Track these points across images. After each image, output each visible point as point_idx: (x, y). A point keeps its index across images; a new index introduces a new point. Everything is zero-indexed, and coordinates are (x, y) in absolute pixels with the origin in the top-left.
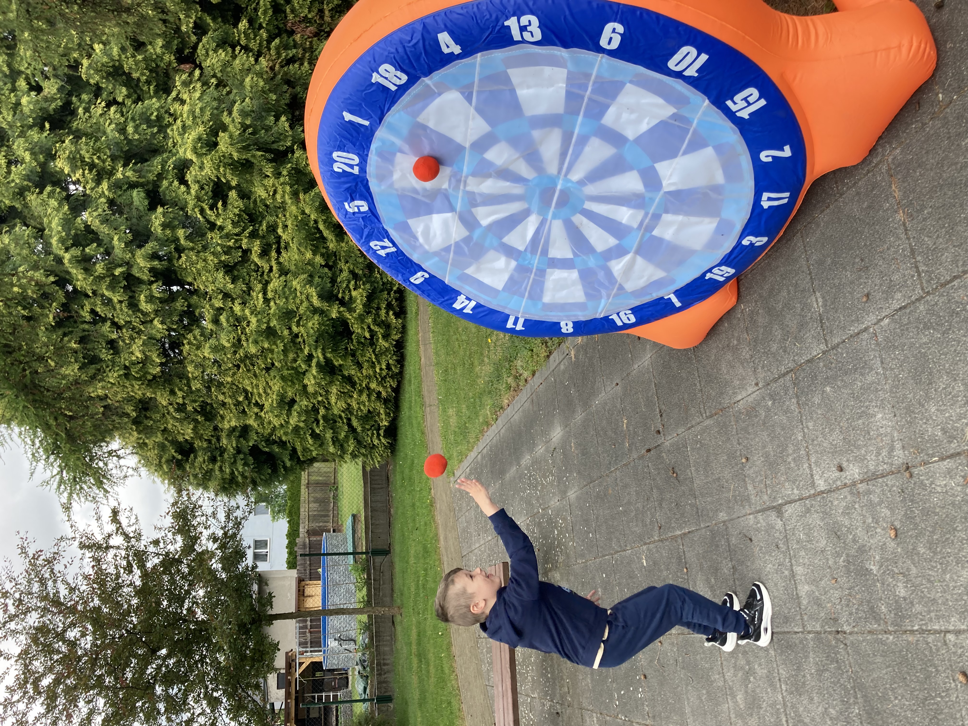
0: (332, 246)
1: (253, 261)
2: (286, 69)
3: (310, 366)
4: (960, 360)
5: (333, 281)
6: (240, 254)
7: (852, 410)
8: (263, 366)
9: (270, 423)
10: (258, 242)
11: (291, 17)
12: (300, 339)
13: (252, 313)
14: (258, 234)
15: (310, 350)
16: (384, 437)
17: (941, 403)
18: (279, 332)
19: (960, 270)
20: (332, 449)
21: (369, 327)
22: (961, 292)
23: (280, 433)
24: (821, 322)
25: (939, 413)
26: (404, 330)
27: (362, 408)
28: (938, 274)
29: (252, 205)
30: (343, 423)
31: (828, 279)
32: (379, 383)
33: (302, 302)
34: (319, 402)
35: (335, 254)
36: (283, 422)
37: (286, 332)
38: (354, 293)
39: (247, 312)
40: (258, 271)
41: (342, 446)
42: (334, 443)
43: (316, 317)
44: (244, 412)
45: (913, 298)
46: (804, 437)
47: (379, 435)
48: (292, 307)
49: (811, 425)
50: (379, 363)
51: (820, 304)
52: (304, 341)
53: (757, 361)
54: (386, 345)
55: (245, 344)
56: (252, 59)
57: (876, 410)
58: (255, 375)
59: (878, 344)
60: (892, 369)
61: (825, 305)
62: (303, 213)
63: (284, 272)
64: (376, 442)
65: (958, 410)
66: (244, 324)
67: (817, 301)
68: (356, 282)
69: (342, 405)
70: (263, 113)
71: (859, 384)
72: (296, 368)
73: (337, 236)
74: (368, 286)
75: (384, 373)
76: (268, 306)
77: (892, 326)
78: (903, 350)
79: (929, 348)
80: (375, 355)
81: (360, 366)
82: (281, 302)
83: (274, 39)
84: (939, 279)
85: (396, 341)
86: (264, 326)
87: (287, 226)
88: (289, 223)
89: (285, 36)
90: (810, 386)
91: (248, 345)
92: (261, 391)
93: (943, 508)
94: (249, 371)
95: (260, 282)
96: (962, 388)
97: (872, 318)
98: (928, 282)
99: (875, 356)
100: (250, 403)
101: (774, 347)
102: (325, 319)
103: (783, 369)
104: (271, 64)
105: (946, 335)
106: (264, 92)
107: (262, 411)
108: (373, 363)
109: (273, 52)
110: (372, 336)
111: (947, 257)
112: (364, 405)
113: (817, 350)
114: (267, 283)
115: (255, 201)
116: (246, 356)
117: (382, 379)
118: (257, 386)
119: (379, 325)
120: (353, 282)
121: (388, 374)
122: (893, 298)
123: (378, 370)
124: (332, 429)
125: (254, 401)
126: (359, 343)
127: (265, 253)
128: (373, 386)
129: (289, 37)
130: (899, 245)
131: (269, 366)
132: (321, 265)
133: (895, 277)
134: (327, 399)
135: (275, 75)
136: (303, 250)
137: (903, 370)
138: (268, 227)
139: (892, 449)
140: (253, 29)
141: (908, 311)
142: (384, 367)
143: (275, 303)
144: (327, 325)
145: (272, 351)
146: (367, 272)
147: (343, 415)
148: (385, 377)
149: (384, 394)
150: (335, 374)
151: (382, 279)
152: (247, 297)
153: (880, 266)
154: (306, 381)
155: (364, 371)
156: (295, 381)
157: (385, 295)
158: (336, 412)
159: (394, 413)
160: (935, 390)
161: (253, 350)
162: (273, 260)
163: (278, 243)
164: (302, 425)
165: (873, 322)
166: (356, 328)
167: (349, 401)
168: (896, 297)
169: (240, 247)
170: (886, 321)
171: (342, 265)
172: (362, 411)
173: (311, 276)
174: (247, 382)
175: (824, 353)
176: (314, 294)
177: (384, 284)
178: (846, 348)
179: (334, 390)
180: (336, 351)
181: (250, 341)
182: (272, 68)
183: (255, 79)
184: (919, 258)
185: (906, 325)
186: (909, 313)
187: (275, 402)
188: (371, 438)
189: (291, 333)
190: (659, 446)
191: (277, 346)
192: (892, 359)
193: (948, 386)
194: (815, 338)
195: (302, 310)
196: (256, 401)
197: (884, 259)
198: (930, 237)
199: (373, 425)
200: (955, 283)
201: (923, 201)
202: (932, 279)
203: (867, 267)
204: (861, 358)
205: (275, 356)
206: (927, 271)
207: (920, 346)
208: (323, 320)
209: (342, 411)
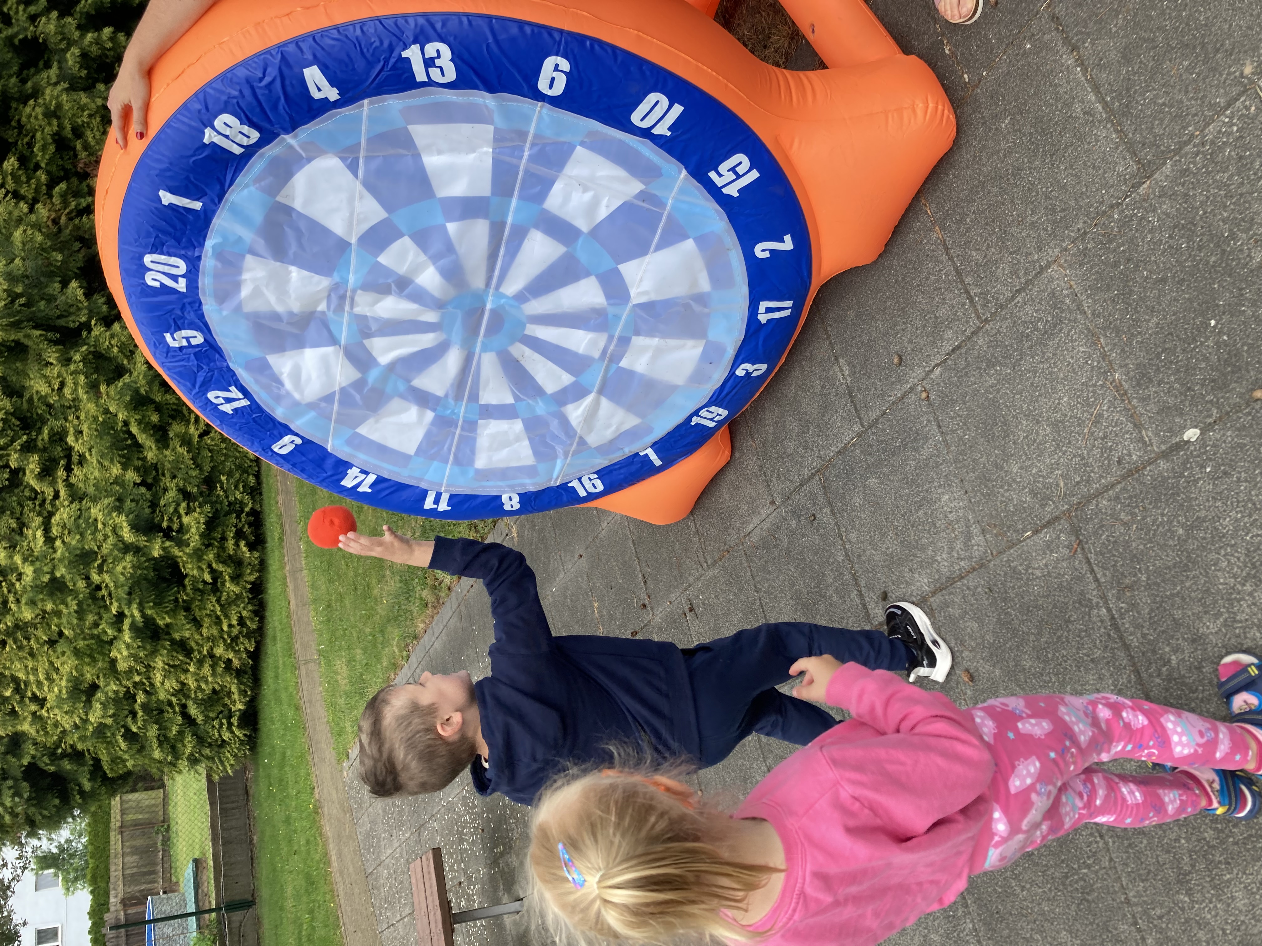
0: (151, 454)
1: (28, 485)
2: (77, 221)
3: (120, 630)
4: (1040, 395)
5: (154, 505)
6: (6, 476)
7: (907, 501)
8: (45, 638)
9: (56, 725)
10: (36, 457)
11: (83, 155)
12: (104, 592)
13: (25, 560)
14: (36, 446)
15: (120, 607)
16: (239, 727)
17: (1024, 457)
18: (70, 585)
19: (1023, 280)
20: (157, 754)
21: (210, 566)
22: (1028, 308)
23: (73, 738)
24: (851, 396)
25: (1023, 472)
26: (262, 566)
27: (203, 686)
28: (996, 293)
29: (25, 406)
30: (175, 712)
31: (853, 338)
32: (228, 647)
33: (106, 537)
34: (135, 684)
35: (155, 467)
36: (77, 720)
37: (81, 584)
38: (186, 520)
39: (18, 559)
40: (36, 498)
41: (173, 747)
42: (160, 745)
43: (129, 558)
44: (13, 712)
45: (968, 333)
46: (847, 554)
47: (230, 724)
48: (90, 545)
49: (853, 536)
50: (227, 616)
51: (847, 373)
52: (110, 594)
53: (769, 472)
54: (237, 590)
55: (13, 607)
56: (24, 207)
57: (940, 491)
58: (32, 654)
59: (930, 405)
60: (953, 431)
61: (853, 373)
62: (106, 411)
63: (76, 496)
64: (226, 736)
65: (1048, 461)
66: (13, 578)
67: (841, 370)
68: (188, 505)
69: (171, 684)
70: (42, 279)
71: (913, 463)
72: (98, 636)
73: (157, 441)
74: (207, 508)
75: (235, 631)
76: (53, 548)
77: (946, 375)
78: (964, 403)
79: (998, 391)
80: (221, 605)
81: (197, 624)
82: (73, 541)
83: (58, 184)
84: (997, 299)
85: (251, 583)
86: (46, 578)
87: (81, 432)
88: (85, 428)
89: (75, 181)
90: (846, 484)
91: (20, 608)
92: (41, 677)
93: (1047, 596)
94: (20, 648)
95: (39, 514)
96: (1048, 430)
97: (919, 372)
98: (985, 306)
99: (929, 421)
100: (22, 698)
101: (791, 446)
102: (143, 559)
103: (806, 472)
104: (53, 215)
105: (1017, 368)
106: (44, 250)
107: (42, 708)
108: (218, 618)
109: (56, 200)
110: (215, 579)
111: (1003, 269)
112: (207, 682)
113: (849, 434)
114: (51, 514)
115: (31, 400)
116: (17, 627)
117: (232, 640)
118: (35, 670)
119: (224, 562)
120: (184, 505)
121: (240, 632)
122: (942, 339)
123: (225, 628)
124: (156, 724)
125: (29, 694)
126: (196, 590)
127: (47, 472)
128: (219, 651)
129: (81, 182)
130: (940, 270)
131: (55, 637)
132: (135, 484)
133: (942, 312)
134: (149, 678)
135: (60, 230)
136: (106, 463)
137: (968, 429)
138: (52, 434)
139: (969, 536)
140: (26, 169)
141: (963, 350)
142: (234, 622)
143: (63, 542)
144: (146, 568)
145: (58, 614)
146: (204, 488)
147: (174, 699)
148: (237, 637)
149: (236, 663)
150: (159, 639)
151: (227, 497)
152: (18, 538)
153: (920, 302)
154: (114, 654)
155: (205, 631)
156: (96, 656)
157: (233, 519)
158: (162, 696)
159: (252, 690)
160: (1014, 443)
161: (27, 615)
162: (60, 481)
163: (68, 457)
164: (109, 721)
165: (920, 377)
166: (190, 569)
167: (183, 677)
168: (946, 337)
169: (7, 466)
170: (938, 371)
171: (166, 481)
172: (202, 691)
173: (120, 500)
174: (18, 665)
175: (860, 435)
176: (125, 524)
177: (230, 504)
178: (889, 420)
179: (159, 663)
180: (160, 604)
181: (23, 601)
182: (55, 222)
183: (29, 232)
184: (968, 280)
185: (963, 369)
186: (966, 353)
187: (64, 691)
188: (219, 731)
189: (89, 585)
190: (646, 625)
191: (67, 606)
192: (952, 418)
193: (1030, 432)
194: (845, 418)
195: (106, 549)
196: (34, 694)
197: (923, 293)
198: (979, 249)
199: (221, 712)
200: (1019, 299)
201: (962, 207)
202: (989, 302)
203: (903, 309)
204: (910, 429)
205: (64, 620)
206: (981, 294)
207: (986, 391)
208: (139, 560)
209: (173, 695)
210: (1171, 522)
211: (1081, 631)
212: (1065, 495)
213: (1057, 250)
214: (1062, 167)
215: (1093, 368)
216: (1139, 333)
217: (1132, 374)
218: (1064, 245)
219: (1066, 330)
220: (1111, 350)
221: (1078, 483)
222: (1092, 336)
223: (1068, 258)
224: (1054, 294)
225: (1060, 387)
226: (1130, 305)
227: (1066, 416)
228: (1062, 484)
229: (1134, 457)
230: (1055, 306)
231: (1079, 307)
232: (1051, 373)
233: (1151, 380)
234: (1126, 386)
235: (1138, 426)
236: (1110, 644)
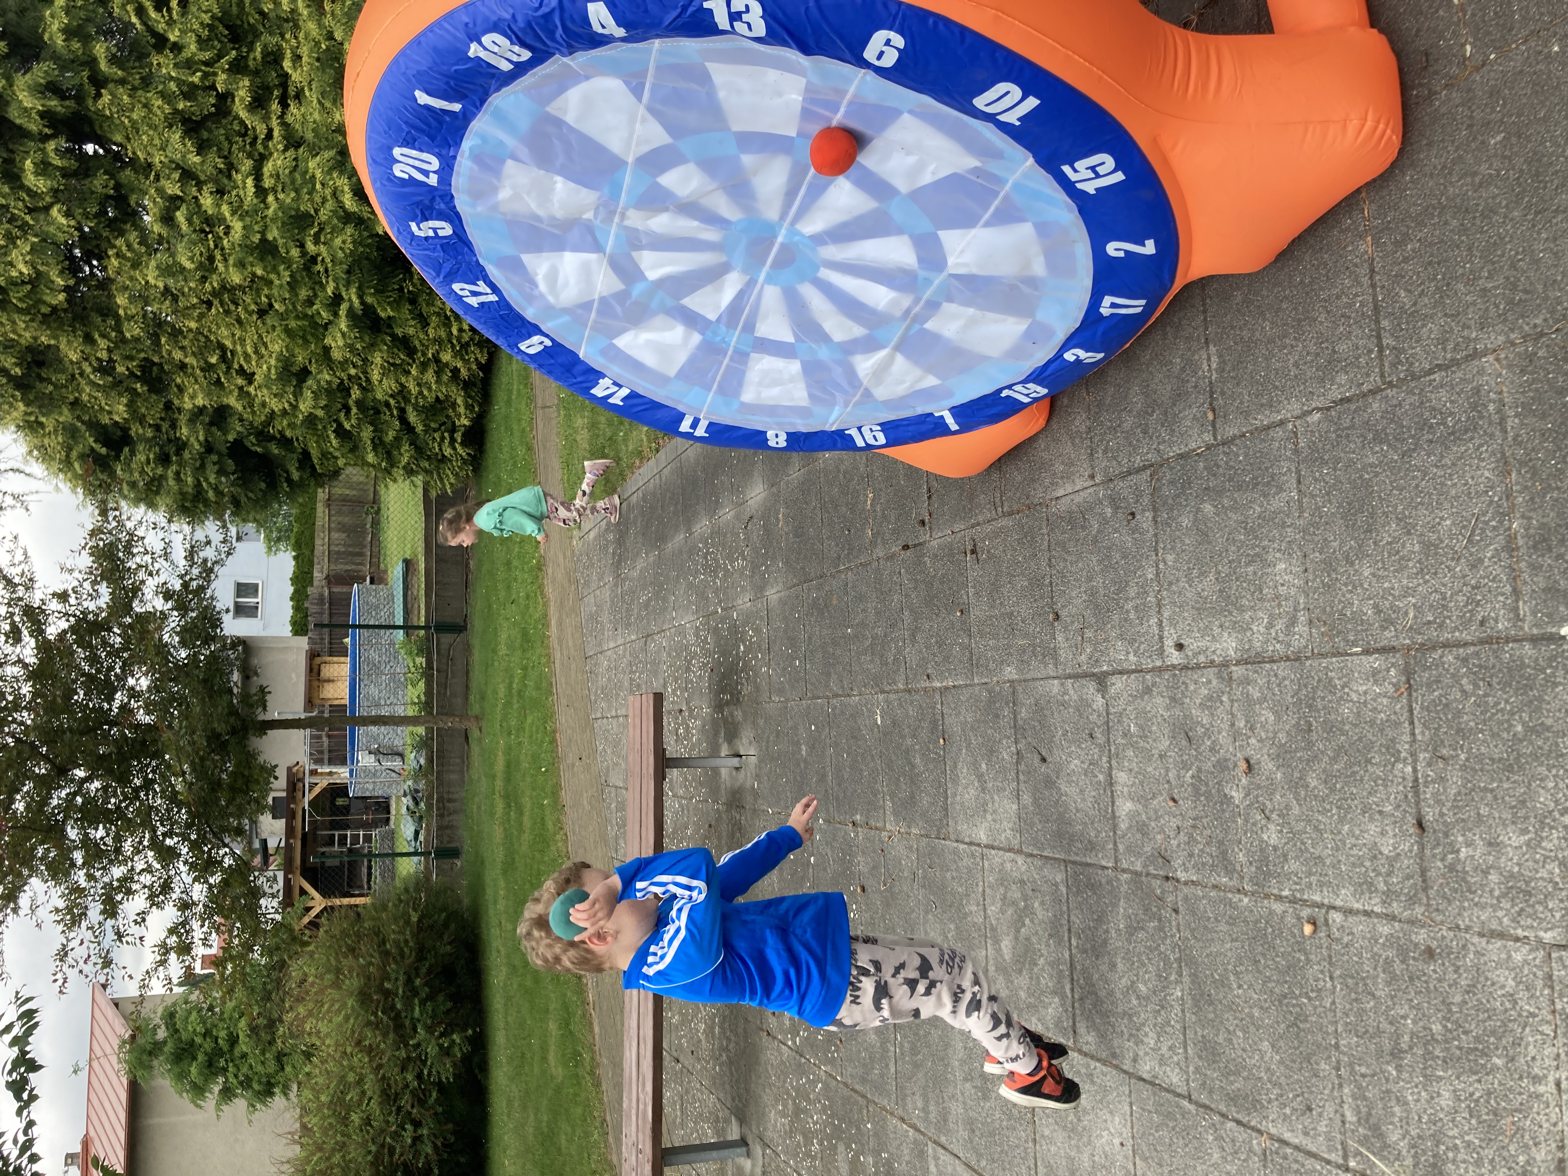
1: (237, 117)
3: (336, 314)
4: (1422, 503)
6: (213, 101)
7: (1239, 548)
8: (253, 306)
9: (264, 405)
10: (246, 82)
12: (319, 267)
13: (234, 213)
14: (247, 66)
15: (337, 288)
16: (462, 444)
17: (1380, 565)
18: (282, 251)
19: (1449, 356)
20: (371, 458)
22: (1443, 392)
23: (281, 424)
24: (1211, 396)
25: (1374, 580)
27: (426, 393)
28: (1412, 355)
30: (392, 415)
31: (1233, 327)
32: (456, 354)
33: (324, 200)
34: (351, 378)
36: (286, 406)
37: (295, 252)
39: (225, 209)
40: (245, 134)
41: (389, 453)
42: (375, 449)
43: (349, 230)
44: (218, 382)
45: (1365, 388)
46: (1157, 575)
47: (453, 440)
48: (306, 207)
49: (1170, 558)
51: (1214, 366)
52: (326, 271)
53: (1097, 439)
55: (221, 266)
57: (1278, 555)
58: (239, 321)
59: (1296, 451)
60: (1313, 496)
61: (1221, 370)
62: (330, 36)
63: (293, 142)
64: (448, 452)
65: (1405, 582)
66: (221, 230)
67: (1209, 359)
69: (390, 385)
71: (1258, 509)
72: (312, 316)
75: (466, 337)
76: (264, 201)
77: (1324, 426)
78: (1335, 469)
79: (1377, 475)
81: (424, 322)
82: (288, 198)
84: (1412, 364)
86: (256, 238)
87: (300, 58)
88: (304, 51)
90: (1179, 496)
91: (227, 268)
92: (249, 350)
93: (1356, 725)
94: (227, 312)
95: (250, 156)
96: (1417, 548)
97: (1294, 407)
98: (1394, 365)
99: (1289, 470)
100: (229, 368)
101: (1129, 422)
102: (366, 234)
103: (1138, 461)
105: (1406, 459)
107: (250, 384)
111: (1431, 330)
112: (430, 389)
113: (1197, 440)
114: (262, 159)
116: (223, 288)
117: (462, 347)
118: (242, 340)
121: (472, 339)
122: (1332, 381)
123: (455, 332)
124: (371, 424)
125: (236, 366)
127: (258, 103)
128: (446, 357)
130: (1356, 295)
131: (263, 308)
133: (1342, 347)
134: (365, 372)
136: (328, 104)
137: (1330, 501)
138: (266, 54)
139: (1293, 621)
141: (1353, 407)
143: (277, 199)
144: (369, 246)
145: (269, 283)
147: (392, 402)
148: (467, 344)
149: (464, 373)
150: (379, 331)
152: (226, 181)
153: (1321, 323)
154: (328, 341)
155: (431, 332)
156: (309, 337)
158: (379, 396)
159: (480, 405)
160: (1375, 543)
161: (236, 278)
162: (274, 117)
163: (284, 86)
164: (320, 413)
165: (1295, 413)
167: (403, 380)
168: (1338, 380)
169: (213, 87)
170: (1316, 416)
172: (424, 397)
174: (224, 332)
175: (1208, 448)
176: (346, 188)
178: (1246, 446)
179: (378, 359)
180: (382, 292)
181: (231, 261)
184: (1385, 323)
185: (1347, 428)
186: (1355, 411)
187: (273, 371)
188: (440, 445)
189: (304, 253)
190: (920, 544)
191: (279, 274)
192: (1316, 480)
193: (1396, 540)
194: (1197, 420)
195: (324, 215)
196: (241, 366)
197: (1328, 312)
198: (1410, 291)
199: (444, 423)
200: (1436, 376)
201: (1408, 227)
202: (1400, 362)
203: (1300, 321)
204: (1267, 468)
205: (275, 292)
206: (1394, 348)
207: (1363, 468)
208: (360, 235)
209: (391, 396)
210: (1513, 714)
211: (1379, 777)
212: (1411, 628)
213: (1501, 338)
214: (1544, 236)
215: (1491, 502)
216: (1558, 488)
217: (1532, 531)
218: (1512, 336)
219: (1477, 442)
220: (1520, 492)
221: (1429, 622)
222: (1504, 467)
223: (1511, 356)
224: (1479, 391)
225: (1447, 505)
226: (1560, 449)
227: (1442, 541)
228: (1411, 615)
229: (1500, 626)
230: (1474, 407)
231: (1503, 420)
232: (1443, 484)
233: (1550, 549)
234: (1520, 542)
235: (1516, 592)
236: (1404, 806)
